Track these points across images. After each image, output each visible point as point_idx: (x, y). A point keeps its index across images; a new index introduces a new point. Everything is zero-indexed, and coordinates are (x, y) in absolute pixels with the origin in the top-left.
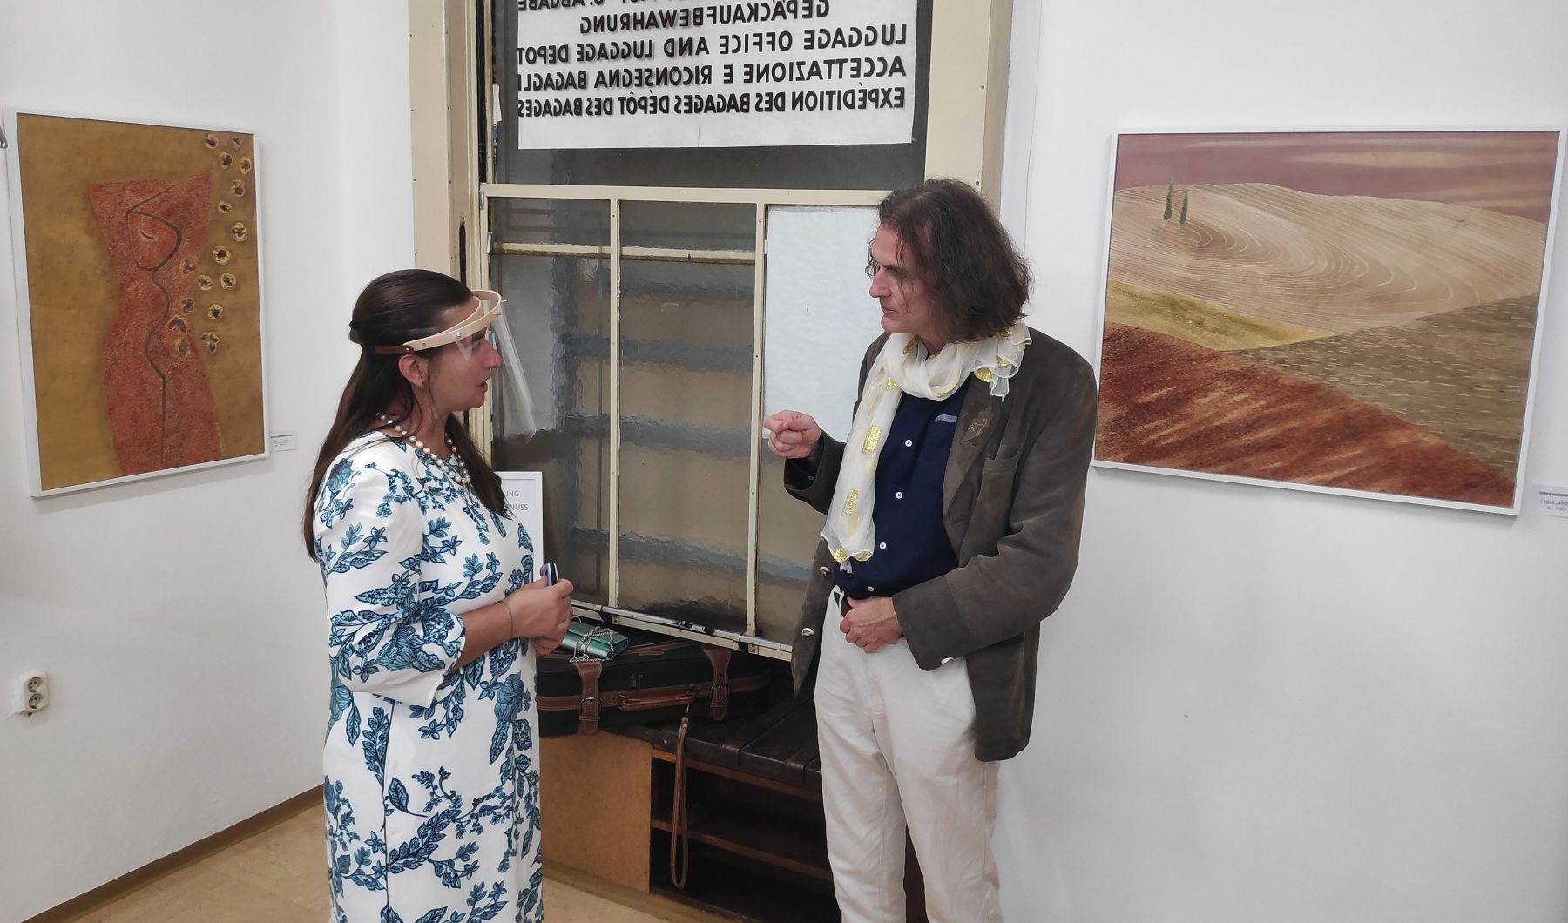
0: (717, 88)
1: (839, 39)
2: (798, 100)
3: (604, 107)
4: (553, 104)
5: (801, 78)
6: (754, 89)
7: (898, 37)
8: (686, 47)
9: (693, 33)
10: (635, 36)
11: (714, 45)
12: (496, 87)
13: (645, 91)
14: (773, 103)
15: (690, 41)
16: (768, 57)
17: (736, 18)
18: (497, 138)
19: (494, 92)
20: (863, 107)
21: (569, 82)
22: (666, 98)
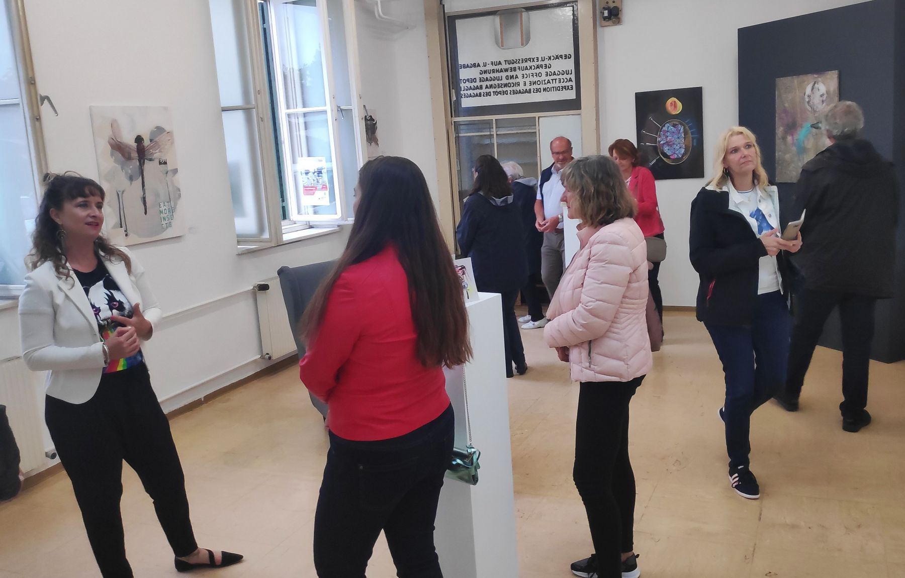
0: (522, 87)
1: (555, 74)
2: (544, 90)
3: (488, 94)
4: (472, 94)
5: (545, 84)
6: (532, 87)
7: (570, 72)
8: (512, 77)
9: (513, 73)
10: (496, 75)
11: (520, 76)
12: (454, 90)
13: (500, 89)
14: (538, 90)
15: (513, 75)
16: (536, 79)
17: (526, 69)
18: (454, 104)
19: (453, 91)
20: (562, 90)
21: (477, 88)
22: (507, 91)
